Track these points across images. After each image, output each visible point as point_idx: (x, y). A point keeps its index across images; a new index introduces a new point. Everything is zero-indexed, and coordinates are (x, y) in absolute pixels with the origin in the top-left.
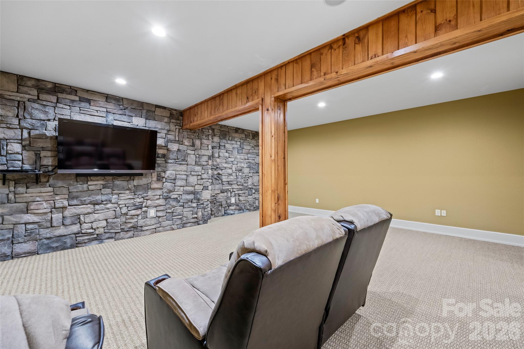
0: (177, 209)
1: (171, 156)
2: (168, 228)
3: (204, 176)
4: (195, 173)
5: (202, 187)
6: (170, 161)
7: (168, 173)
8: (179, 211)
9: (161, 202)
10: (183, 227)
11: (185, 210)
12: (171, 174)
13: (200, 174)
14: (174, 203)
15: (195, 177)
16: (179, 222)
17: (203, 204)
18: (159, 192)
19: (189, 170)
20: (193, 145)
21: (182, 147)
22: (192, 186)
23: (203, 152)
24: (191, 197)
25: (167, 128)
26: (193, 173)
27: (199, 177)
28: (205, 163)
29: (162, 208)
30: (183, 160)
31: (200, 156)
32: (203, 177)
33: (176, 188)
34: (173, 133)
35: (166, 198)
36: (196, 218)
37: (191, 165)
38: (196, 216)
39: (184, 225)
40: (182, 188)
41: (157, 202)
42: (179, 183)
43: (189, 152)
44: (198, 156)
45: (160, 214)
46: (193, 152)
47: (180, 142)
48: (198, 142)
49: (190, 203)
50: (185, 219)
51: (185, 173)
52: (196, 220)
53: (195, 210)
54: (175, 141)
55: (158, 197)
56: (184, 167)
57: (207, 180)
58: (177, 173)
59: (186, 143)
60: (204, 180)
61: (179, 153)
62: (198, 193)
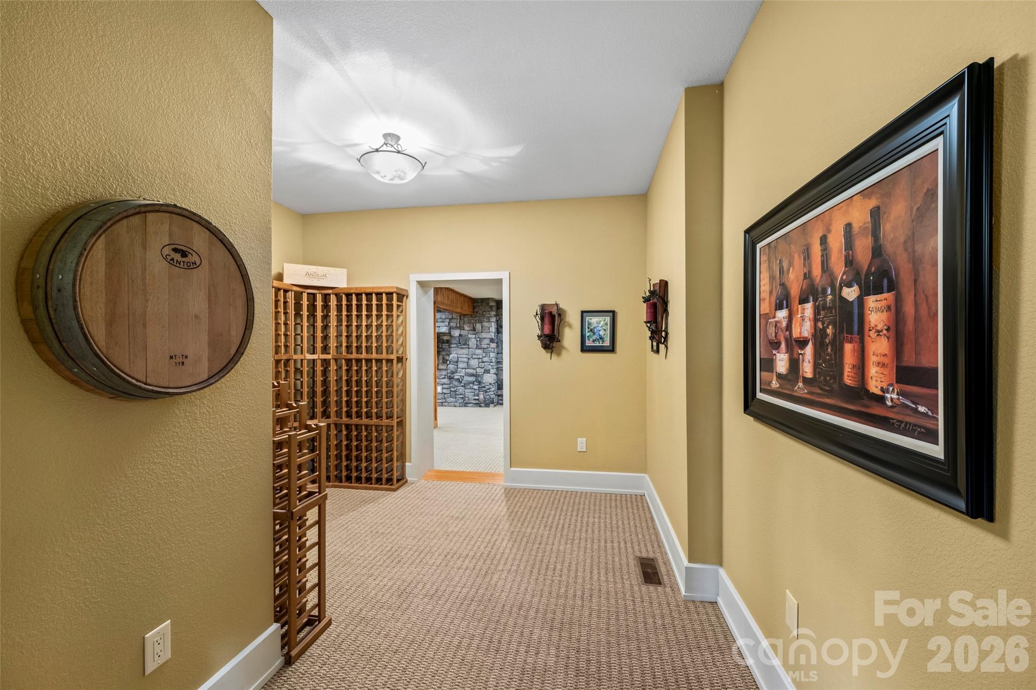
0: (459, 389)
1: (453, 341)
2: (452, 404)
3: (485, 359)
4: (476, 357)
5: (483, 370)
6: (453, 346)
7: (451, 356)
8: (461, 391)
9: (446, 381)
10: (465, 406)
11: (466, 390)
12: (453, 357)
13: (481, 357)
14: (456, 383)
15: (476, 360)
16: (461, 401)
17: (484, 387)
18: (444, 373)
19: (470, 353)
20: (474, 329)
21: (463, 332)
22: (474, 369)
23: (484, 335)
24: (473, 379)
25: (450, 317)
26: (474, 356)
27: (480, 360)
28: (485, 346)
29: (446, 386)
30: (464, 345)
31: (481, 340)
32: (484, 361)
33: (459, 370)
34: (455, 321)
35: (450, 378)
36: (478, 400)
37: (472, 348)
38: (477, 398)
39: (465, 405)
40: (464, 370)
41: (443, 380)
42: (461, 365)
43: (470, 336)
44: (478, 339)
45: (445, 391)
46: (474, 336)
47: (461, 328)
48: (478, 326)
49: (471, 385)
50: (466, 399)
51: (466, 356)
52: (477, 401)
53: (477, 392)
54: (456, 328)
55: (443, 376)
56: (465, 351)
57: (489, 363)
58: (459, 356)
59: (466, 328)
60: (485, 364)
61: (461, 338)
62: (479, 376)
